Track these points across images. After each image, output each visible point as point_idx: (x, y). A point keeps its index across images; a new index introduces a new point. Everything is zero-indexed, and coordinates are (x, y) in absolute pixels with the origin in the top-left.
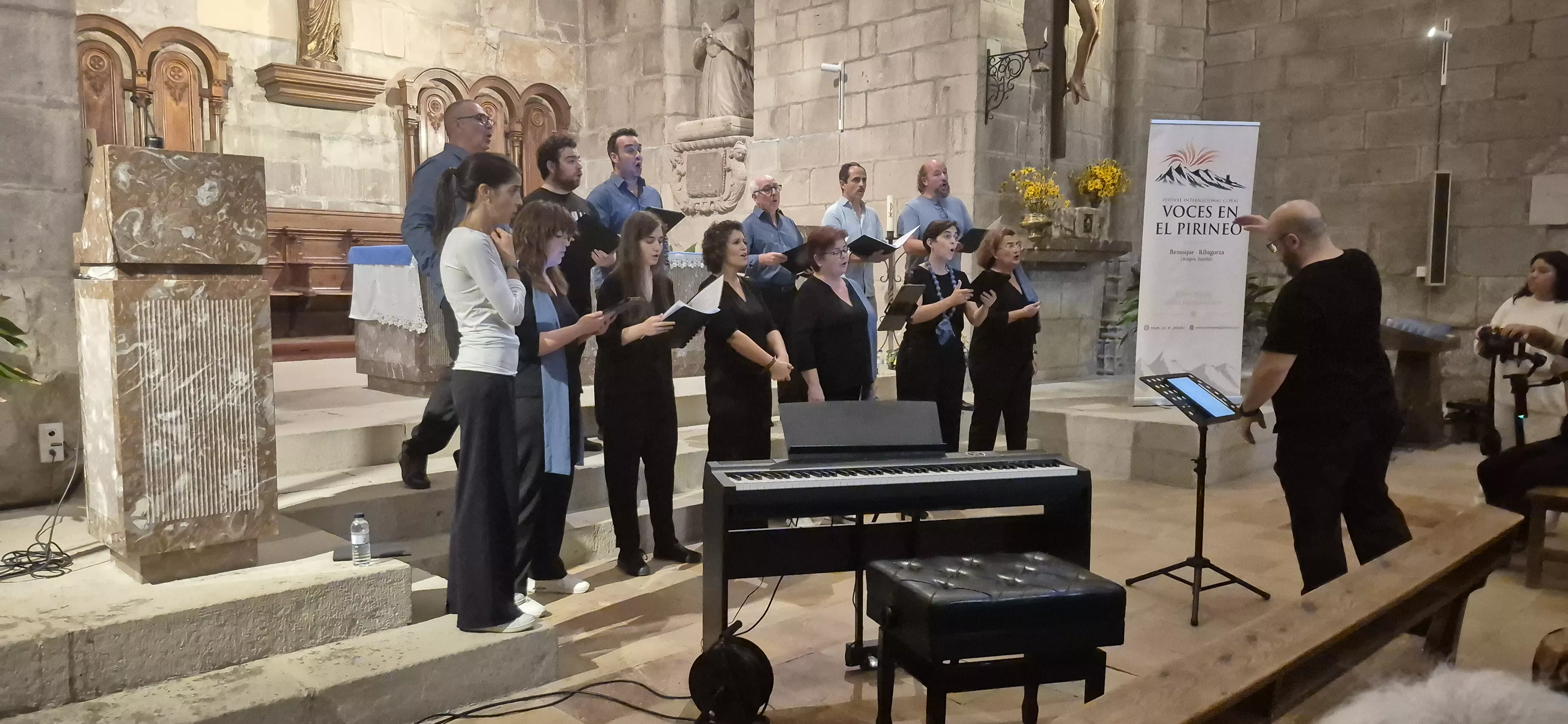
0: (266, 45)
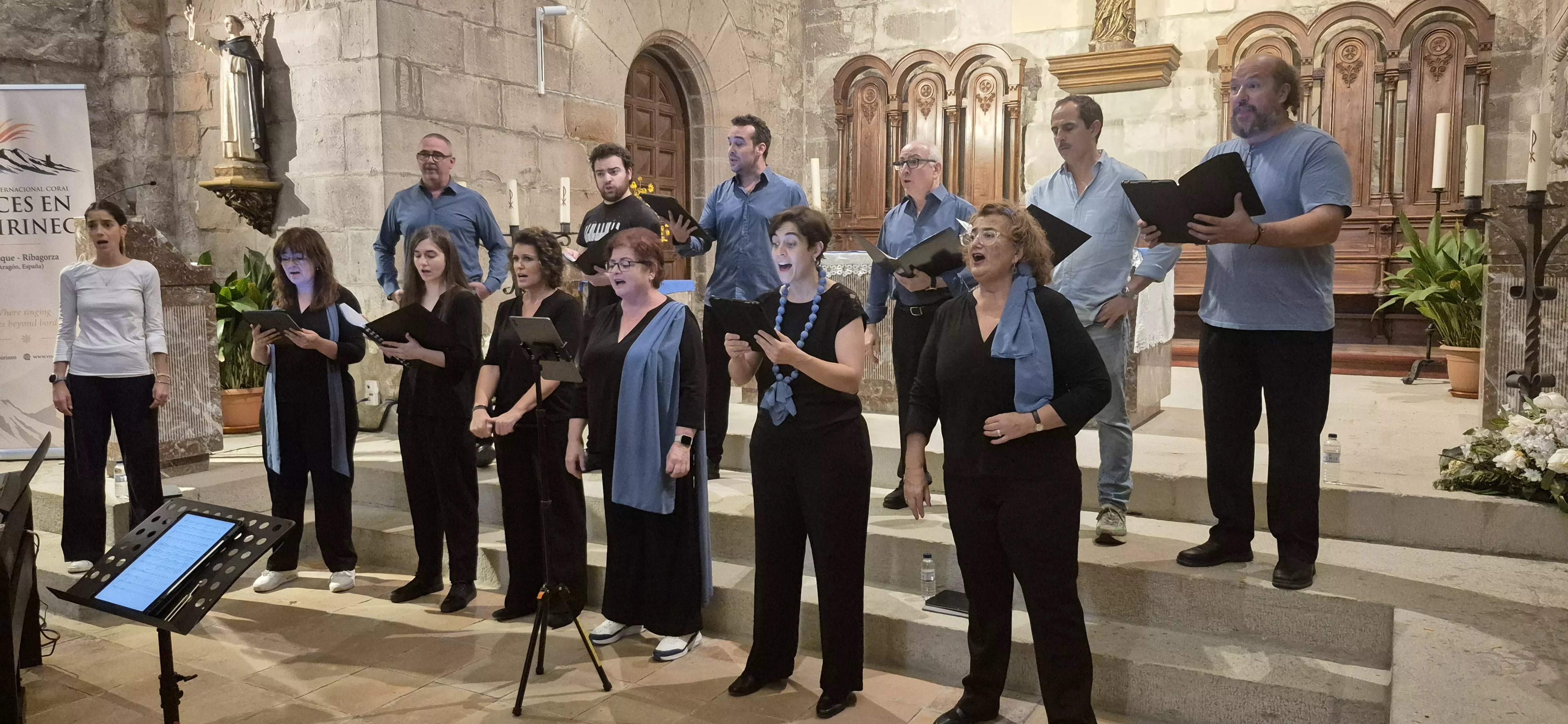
0: (1074, 36)
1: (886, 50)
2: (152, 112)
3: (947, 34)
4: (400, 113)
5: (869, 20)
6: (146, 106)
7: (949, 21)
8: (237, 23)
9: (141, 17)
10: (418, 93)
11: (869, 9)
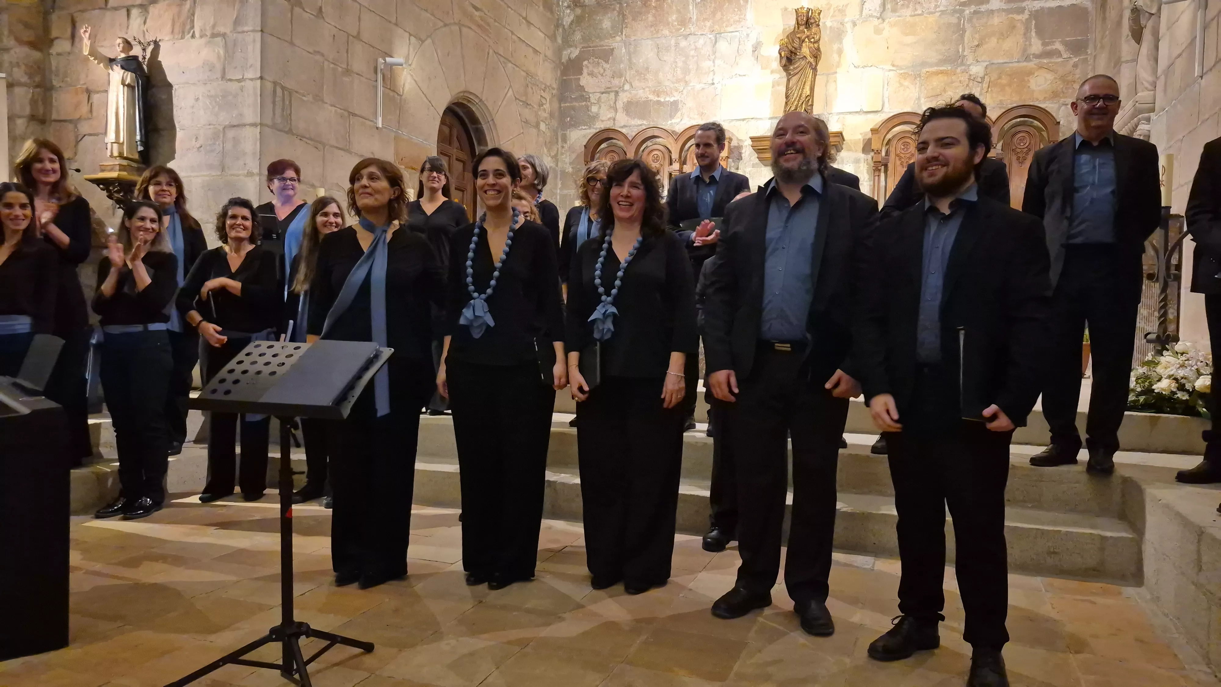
0: (767, 123)
1: (625, 126)
2: (33, 118)
3: (672, 117)
4: (274, 126)
5: (612, 103)
6: (27, 111)
7: (674, 107)
8: (128, 45)
9: (28, 35)
10: (288, 112)
11: (612, 95)
